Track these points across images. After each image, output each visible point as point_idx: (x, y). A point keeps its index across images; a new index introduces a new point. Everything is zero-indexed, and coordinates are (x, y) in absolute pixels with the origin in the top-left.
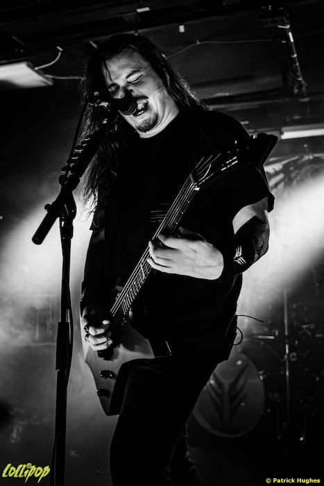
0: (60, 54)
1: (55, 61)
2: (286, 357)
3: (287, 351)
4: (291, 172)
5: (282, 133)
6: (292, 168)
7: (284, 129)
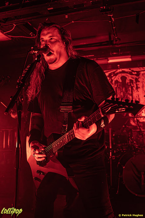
0: (14, 27)
1: (13, 28)
2: (110, 158)
3: (111, 155)
4: (112, 77)
5: (108, 60)
6: (112, 75)
7: (109, 58)
